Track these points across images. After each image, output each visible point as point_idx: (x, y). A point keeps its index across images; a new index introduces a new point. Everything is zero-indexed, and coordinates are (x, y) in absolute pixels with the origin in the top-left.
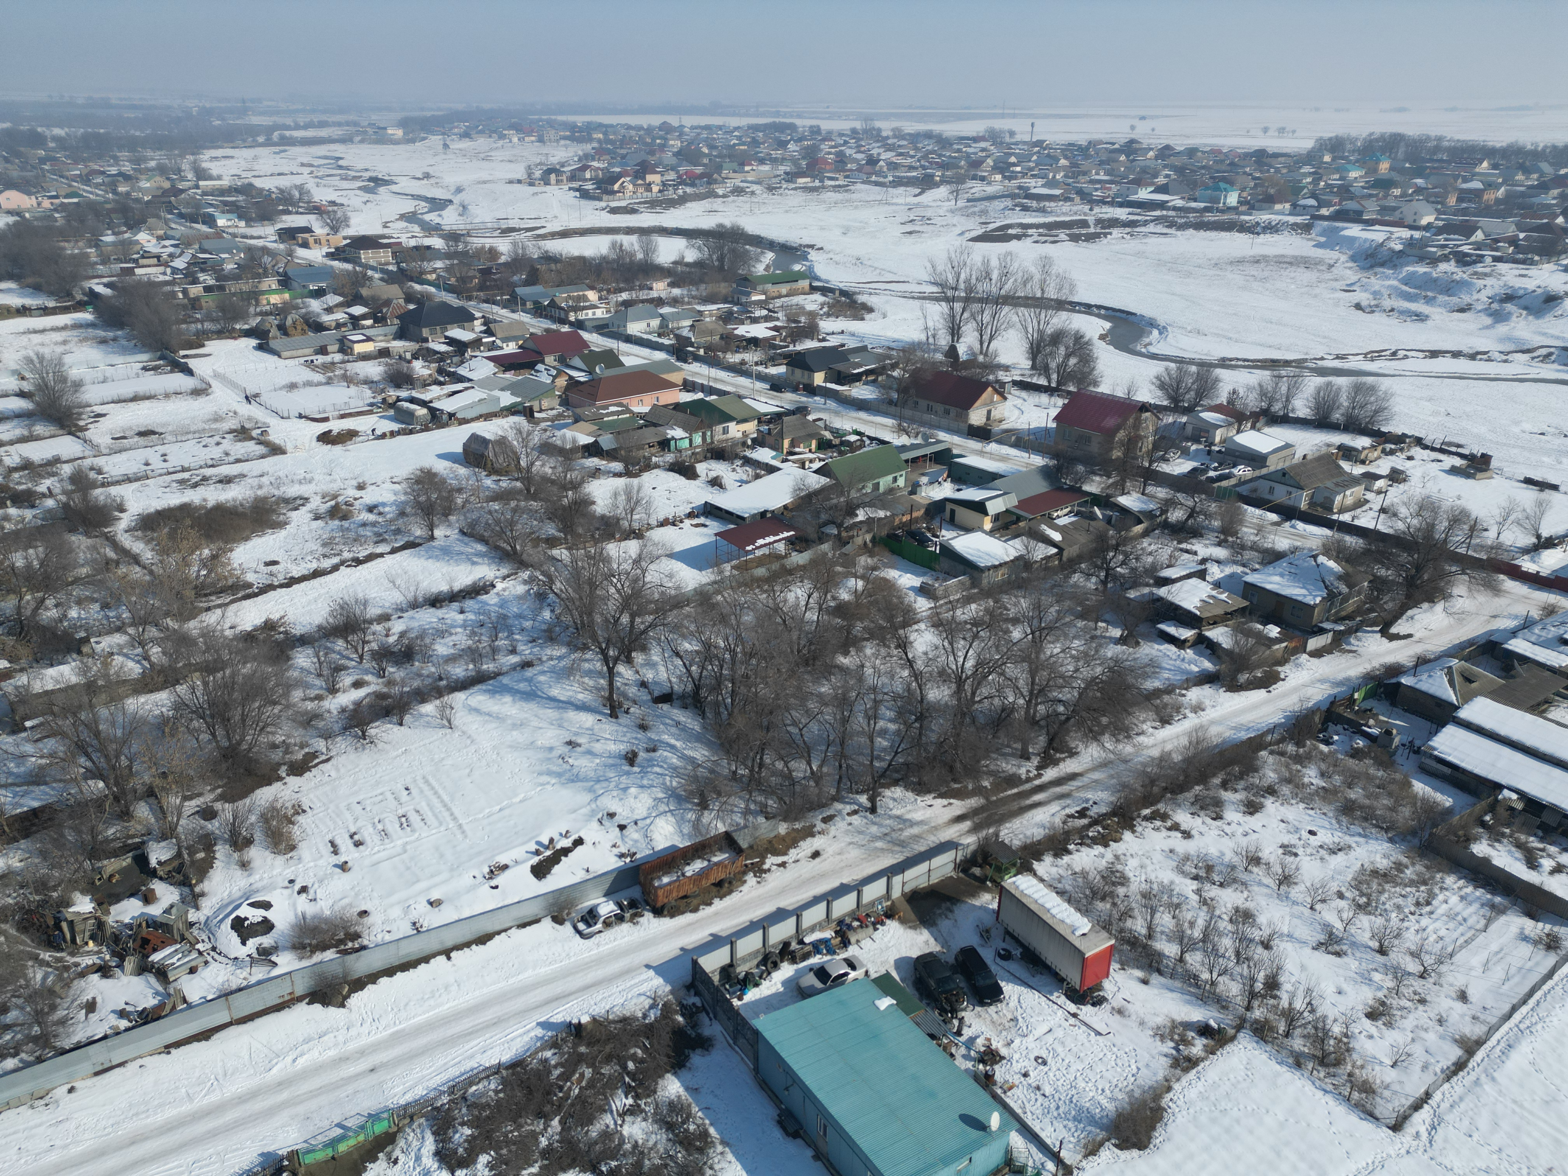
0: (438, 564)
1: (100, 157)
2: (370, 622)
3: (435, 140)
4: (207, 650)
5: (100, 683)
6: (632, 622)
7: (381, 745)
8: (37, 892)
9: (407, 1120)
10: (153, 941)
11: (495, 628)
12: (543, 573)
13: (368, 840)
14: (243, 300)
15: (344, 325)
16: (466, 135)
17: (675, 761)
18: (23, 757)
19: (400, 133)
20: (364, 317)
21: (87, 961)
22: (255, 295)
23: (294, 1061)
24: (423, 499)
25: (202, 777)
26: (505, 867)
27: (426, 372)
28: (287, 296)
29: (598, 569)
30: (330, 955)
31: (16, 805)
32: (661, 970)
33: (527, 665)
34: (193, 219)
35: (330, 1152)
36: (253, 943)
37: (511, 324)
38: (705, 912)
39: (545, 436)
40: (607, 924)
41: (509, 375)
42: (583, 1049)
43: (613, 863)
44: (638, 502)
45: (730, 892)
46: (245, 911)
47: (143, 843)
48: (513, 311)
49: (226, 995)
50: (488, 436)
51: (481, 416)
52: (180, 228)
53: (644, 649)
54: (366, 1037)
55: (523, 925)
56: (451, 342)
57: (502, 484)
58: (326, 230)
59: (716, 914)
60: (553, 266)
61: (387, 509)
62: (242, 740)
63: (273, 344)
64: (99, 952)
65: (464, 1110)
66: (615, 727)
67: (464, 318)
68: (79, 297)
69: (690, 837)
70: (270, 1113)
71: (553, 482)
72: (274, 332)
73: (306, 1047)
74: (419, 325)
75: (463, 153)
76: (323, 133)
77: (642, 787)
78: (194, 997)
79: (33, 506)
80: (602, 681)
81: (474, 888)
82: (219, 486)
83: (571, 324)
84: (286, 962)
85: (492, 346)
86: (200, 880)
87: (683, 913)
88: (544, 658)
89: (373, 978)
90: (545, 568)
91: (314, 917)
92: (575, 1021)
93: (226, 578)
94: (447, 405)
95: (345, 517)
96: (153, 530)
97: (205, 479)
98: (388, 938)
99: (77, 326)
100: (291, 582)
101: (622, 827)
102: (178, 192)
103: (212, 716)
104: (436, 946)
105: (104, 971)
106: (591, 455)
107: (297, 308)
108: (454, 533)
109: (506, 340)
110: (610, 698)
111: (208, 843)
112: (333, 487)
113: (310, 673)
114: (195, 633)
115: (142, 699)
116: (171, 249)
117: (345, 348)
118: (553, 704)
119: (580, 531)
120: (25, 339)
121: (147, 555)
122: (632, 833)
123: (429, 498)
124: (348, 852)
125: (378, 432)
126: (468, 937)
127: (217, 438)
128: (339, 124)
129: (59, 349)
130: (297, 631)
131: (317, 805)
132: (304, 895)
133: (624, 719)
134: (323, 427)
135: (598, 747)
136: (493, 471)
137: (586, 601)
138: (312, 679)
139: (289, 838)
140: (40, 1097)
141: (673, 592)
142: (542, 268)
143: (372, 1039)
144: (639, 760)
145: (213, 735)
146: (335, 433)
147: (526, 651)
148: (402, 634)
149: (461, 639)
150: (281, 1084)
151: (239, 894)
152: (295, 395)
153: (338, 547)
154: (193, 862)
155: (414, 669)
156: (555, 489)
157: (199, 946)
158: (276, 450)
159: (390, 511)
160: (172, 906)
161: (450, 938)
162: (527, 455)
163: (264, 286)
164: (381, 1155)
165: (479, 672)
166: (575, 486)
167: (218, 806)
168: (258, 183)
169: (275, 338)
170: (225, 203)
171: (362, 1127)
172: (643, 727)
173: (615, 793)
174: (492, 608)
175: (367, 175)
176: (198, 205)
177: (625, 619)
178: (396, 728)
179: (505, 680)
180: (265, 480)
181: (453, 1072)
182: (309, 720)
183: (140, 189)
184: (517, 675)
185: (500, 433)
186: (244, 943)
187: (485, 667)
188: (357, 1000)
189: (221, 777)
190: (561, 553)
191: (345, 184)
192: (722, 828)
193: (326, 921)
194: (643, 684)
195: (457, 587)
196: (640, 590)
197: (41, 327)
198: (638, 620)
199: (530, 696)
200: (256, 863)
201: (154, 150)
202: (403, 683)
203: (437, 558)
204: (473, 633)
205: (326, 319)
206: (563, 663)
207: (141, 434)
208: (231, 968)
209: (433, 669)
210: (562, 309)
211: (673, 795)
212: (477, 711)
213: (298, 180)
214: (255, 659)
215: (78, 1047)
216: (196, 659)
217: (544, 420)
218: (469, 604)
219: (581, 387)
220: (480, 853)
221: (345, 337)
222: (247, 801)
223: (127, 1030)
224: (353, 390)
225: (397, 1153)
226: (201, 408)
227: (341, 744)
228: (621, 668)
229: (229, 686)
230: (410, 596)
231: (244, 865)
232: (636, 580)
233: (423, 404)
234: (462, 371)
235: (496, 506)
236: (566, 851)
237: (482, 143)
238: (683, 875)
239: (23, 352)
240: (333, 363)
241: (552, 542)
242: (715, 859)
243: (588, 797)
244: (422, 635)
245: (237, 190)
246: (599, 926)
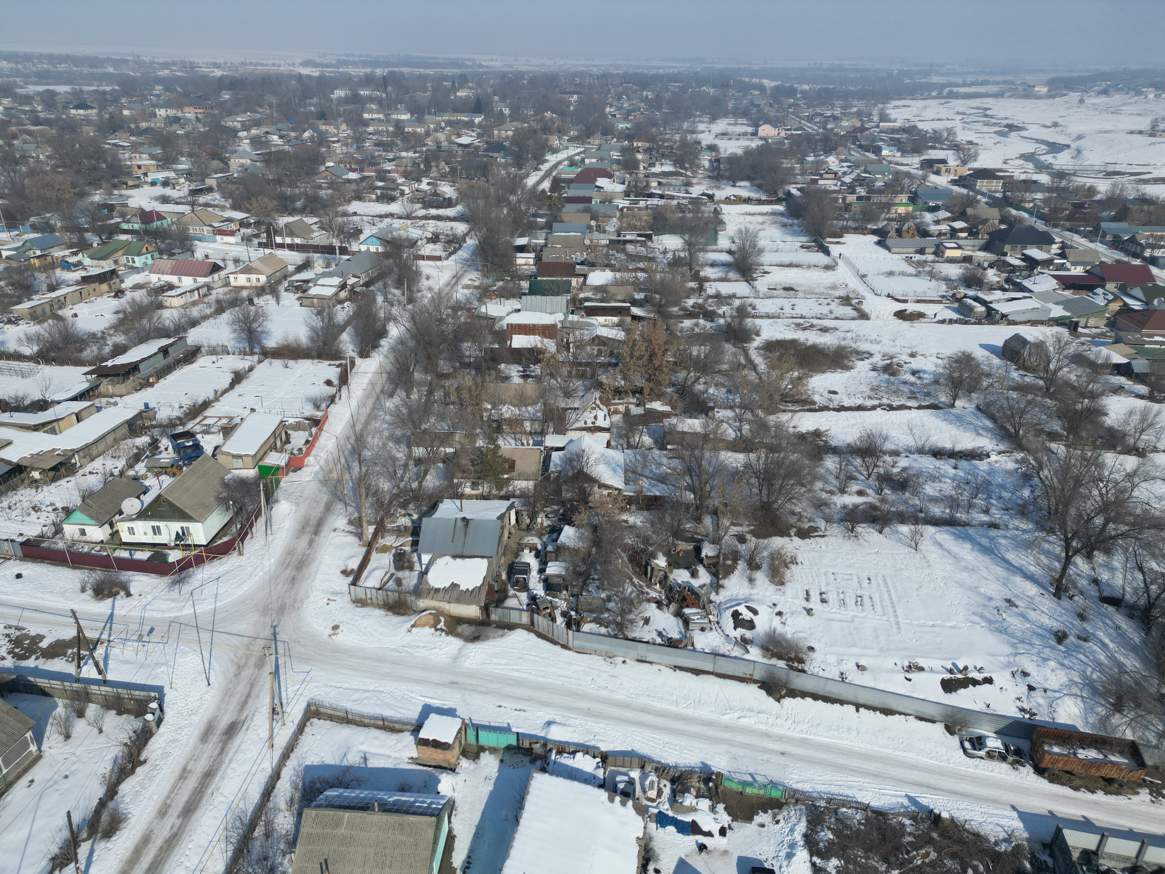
0: (950, 427)
1: (824, 104)
2: (885, 453)
3: (1074, 96)
4: (776, 436)
5: (711, 436)
6: (1105, 525)
7: (861, 541)
8: (643, 543)
9: (793, 801)
10: (688, 601)
11: (978, 489)
12: (1035, 459)
13: (831, 601)
14: (879, 208)
15: (945, 234)
16: (1105, 92)
17: (1102, 657)
18: (660, 464)
19: (1044, 90)
20: (962, 230)
21: (653, 594)
22: (888, 206)
23: (739, 718)
24: (956, 375)
25: (746, 515)
26: (921, 669)
27: (996, 279)
28: (911, 209)
29: (1088, 471)
30: (781, 664)
31: (649, 490)
32: (1024, 817)
33: (994, 526)
34: (867, 149)
35: (740, 788)
36: (740, 631)
37: (1086, 251)
38: (1084, 795)
39: (1081, 349)
40: (990, 755)
41: (1068, 293)
42: (935, 835)
43: (1013, 712)
44: (1151, 425)
45: (1118, 793)
46: (742, 609)
47: (702, 540)
48: (1092, 241)
49: (715, 654)
50: (1029, 338)
51: (1029, 321)
52: (856, 155)
53: (1108, 552)
54: (784, 729)
55: (921, 719)
56: (1027, 258)
57: (1026, 378)
58: (958, 162)
59: (1096, 803)
60: (1146, 207)
61: (926, 376)
62: (776, 501)
63: (889, 242)
64: (660, 592)
65: (833, 820)
66: (1055, 606)
67: (1045, 240)
68: (781, 195)
69: (1093, 727)
70: (716, 741)
71: (1073, 388)
72: (892, 233)
73: (748, 713)
74: (1004, 242)
75: (1095, 108)
76: (982, 90)
77: (1062, 665)
78: (698, 646)
79: (712, 321)
80: (1057, 564)
81: (892, 671)
82: (819, 332)
83: (1144, 259)
84: (755, 654)
85: (1062, 267)
86: (724, 578)
87: (1062, 784)
88: (1011, 526)
89: (804, 694)
90: (1039, 455)
91: (780, 635)
92: (936, 811)
93: (801, 394)
94: (1003, 308)
95: (893, 374)
96: (770, 352)
97: (812, 326)
98: (821, 673)
99: (773, 214)
100: (842, 408)
101: (1031, 688)
102: (863, 129)
103: (764, 479)
104: (850, 697)
105: (659, 604)
106: (1119, 374)
107: (914, 218)
108: (971, 407)
109: (1075, 264)
110: (1059, 581)
111: (736, 556)
112: (893, 351)
113: (831, 473)
114: (772, 423)
115: (730, 454)
116: (846, 169)
117: (938, 251)
118: (1004, 565)
119: (1084, 434)
120: (743, 217)
121: (762, 367)
122: (1038, 698)
123: (961, 376)
124: (815, 603)
125: (940, 318)
126: (876, 704)
127: (829, 301)
128: (997, 83)
129: (759, 227)
130: (833, 443)
131: (806, 563)
132: (779, 617)
133: (1065, 602)
134: (901, 306)
135: (1032, 615)
136: (1023, 367)
137: (1067, 493)
138: (831, 478)
139: (782, 576)
140: (609, 656)
141: (1157, 513)
142: (1134, 208)
143: (789, 733)
144: (1067, 641)
145: (761, 491)
146: (908, 312)
147: (997, 515)
148: (904, 469)
149: (947, 487)
150: (728, 728)
151: (742, 597)
152: (891, 280)
153: (881, 394)
154: (724, 565)
155: (904, 497)
156: (1073, 394)
157: (711, 617)
158: (864, 316)
159: (927, 378)
160: (704, 585)
161: (863, 697)
162: (1059, 360)
163: (897, 200)
164: (770, 811)
165: (952, 517)
166: (1094, 396)
167: (748, 537)
168: (921, 126)
169: (891, 237)
170: (892, 139)
171: (765, 786)
172: (1082, 617)
173: (1035, 659)
174: (980, 473)
175: (1005, 122)
176: (874, 139)
177: (1099, 521)
178: (876, 534)
179: (971, 531)
180: (849, 335)
181: (834, 790)
182: (820, 505)
183: (841, 127)
184: (981, 531)
185: (1041, 338)
186: (735, 628)
187: (958, 515)
188: (788, 701)
189: (756, 520)
190: (1059, 448)
191: (986, 129)
192: (1129, 735)
193: (787, 641)
194: (1096, 581)
195: (958, 447)
196: (1124, 501)
197: (753, 211)
198: (1111, 525)
199: (988, 551)
200: (758, 583)
201: (858, 100)
202: (893, 504)
203: (951, 422)
204: (958, 487)
205: (934, 228)
206: (1025, 536)
207: (786, 289)
208: (723, 640)
209: (918, 502)
210: (1141, 245)
211: (1089, 684)
212: (940, 545)
213: (950, 124)
214: (801, 452)
215: (634, 640)
216: (767, 440)
217: (1085, 335)
218: (963, 463)
219: (1131, 314)
220: (906, 649)
221: (942, 243)
222: (766, 541)
223: (659, 645)
224: (934, 283)
225: (780, 817)
226: (827, 278)
227: (835, 529)
228: (1079, 560)
229: (779, 464)
230: (920, 444)
231: (751, 580)
232: (1123, 491)
233: (984, 303)
234: (1026, 283)
235: (1014, 395)
236: (975, 682)
237: (1117, 98)
238: (1075, 754)
239: (739, 226)
240: (925, 262)
241: (1053, 436)
242: (1113, 758)
243: (1009, 650)
244: (918, 475)
245: (903, 130)
246: (982, 753)
